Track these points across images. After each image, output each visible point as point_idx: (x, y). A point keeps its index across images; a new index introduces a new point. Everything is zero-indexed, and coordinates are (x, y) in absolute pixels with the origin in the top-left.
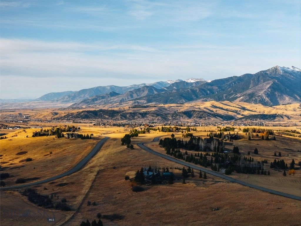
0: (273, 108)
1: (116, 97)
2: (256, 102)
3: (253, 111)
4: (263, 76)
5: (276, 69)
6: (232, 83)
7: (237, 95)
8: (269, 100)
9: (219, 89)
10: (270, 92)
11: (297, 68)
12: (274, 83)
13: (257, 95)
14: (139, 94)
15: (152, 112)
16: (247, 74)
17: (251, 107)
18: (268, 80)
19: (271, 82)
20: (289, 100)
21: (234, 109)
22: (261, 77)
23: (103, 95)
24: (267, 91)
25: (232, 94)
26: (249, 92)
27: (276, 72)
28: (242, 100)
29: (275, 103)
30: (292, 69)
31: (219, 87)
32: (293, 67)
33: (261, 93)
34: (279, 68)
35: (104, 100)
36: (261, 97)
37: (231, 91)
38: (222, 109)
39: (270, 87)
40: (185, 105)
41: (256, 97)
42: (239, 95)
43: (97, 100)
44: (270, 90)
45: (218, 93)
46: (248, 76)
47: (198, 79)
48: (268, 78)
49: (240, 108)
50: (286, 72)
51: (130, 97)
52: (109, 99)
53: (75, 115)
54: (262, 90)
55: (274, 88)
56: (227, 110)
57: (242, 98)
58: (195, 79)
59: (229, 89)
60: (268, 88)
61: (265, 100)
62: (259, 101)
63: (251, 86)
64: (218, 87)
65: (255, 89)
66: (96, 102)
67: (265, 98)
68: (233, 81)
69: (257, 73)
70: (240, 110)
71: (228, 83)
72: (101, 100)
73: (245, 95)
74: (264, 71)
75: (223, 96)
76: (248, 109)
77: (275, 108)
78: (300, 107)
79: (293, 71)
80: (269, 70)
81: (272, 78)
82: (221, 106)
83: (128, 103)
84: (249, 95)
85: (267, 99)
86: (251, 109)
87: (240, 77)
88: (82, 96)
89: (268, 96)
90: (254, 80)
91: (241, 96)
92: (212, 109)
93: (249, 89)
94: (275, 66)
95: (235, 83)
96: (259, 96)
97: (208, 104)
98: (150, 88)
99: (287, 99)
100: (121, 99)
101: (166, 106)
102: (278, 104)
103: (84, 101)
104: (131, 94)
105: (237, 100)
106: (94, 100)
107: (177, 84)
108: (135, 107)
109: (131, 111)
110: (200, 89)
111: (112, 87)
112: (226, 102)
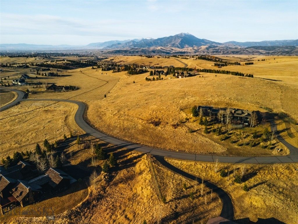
1: (120, 45)
2: (175, 47)
3: (176, 51)
4: (177, 37)
5: (181, 34)
12: (182, 39)
17: (175, 49)
21: (169, 50)
25: (166, 44)
26: (173, 43)
28: (170, 46)
29: (183, 47)
30: (187, 34)
31: (161, 41)
33: (177, 43)
38: (165, 50)
40: (151, 48)
41: (175, 45)
42: (168, 44)
44: (180, 42)
45: (160, 43)
46: (171, 37)
48: (179, 37)
50: (185, 35)
52: (117, 46)
53: (111, 52)
55: (182, 41)
56: (166, 50)
59: (165, 42)
63: (173, 41)
65: (175, 42)
70: (171, 50)
73: (171, 44)
78: (192, 49)
79: (188, 34)
81: (181, 37)
82: (164, 48)
83: (127, 47)
85: (179, 46)
87: (168, 37)
89: (180, 44)
90: (174, 38)
92: (161, 50)
95: (166, 40)
96: (177, 45)
97: (159, 48)
98: (133, 41)
99: (187, 46)
100: (122, 46)
101: (144, 49)
102: (184, 48)
103: (108, 47)
104: (126, 44)
105: (168, 46)
106: (112, 46)
107: (143, 40)
108: (132, 49)
109: (132, 51)
110: (153, 42)
111: (117, 41)
112: (166, 47)
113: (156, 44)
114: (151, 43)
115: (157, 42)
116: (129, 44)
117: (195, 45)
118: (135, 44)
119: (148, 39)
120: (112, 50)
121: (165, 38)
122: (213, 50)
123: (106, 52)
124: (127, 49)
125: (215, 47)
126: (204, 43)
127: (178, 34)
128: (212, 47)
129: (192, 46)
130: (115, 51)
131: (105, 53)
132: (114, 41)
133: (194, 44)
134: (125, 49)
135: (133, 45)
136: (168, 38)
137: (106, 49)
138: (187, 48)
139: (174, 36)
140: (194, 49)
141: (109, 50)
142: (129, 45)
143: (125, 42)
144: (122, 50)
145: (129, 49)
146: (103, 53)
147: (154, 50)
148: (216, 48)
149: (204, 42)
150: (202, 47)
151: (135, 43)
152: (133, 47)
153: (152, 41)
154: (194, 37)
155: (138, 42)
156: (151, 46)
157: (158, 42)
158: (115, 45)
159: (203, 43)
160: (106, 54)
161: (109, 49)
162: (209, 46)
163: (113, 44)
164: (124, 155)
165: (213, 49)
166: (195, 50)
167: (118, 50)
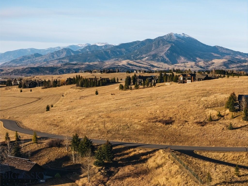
0: (174, 66)
1: (40, 57)
2: (158, 61)
3: (160, 68)
5: (170, 35)
6: (136, 46)
7: (142, 55)
8: (169, 60)
9: (126, 51)
10: (169, 53)
11: (187, 35)
12: (172, 46)
13: (159, 56)
14: (59, 55)
15: (83, 68)
16: (148, 39)
17: (158, 65)
18: (167, 44)
19: (170, 46)
20: (184, 60)
21: (145, 66)
22: (161, 41)
23: (28, 56)
24: (167, 52)
25: (138, 55)
26: (153, 53)
27: (171, 37)
28: (147, 60)
29: (174, 62)
30: (183, 35)
31: (127, 50)
32: (183, 34)
33: (162, 54)
34: (173, 35)
35: (30, 60)
36: (162, 57)
37: (137, 52)
38: (136, 66)
39: (169, 49)
40: (105, 63)
41: (158, 57)
42: (144, 56)
43: (24, 60)
44: (169, 52)
45: (125, 54)
46: (149, 40)
47: (103, 43)
48: (166, 42)
49: (149, 65)
50: (178, 37)
51: (51, 58)
52: (34, 59)
53: (20, 70)
54: (163, 51)
55: (172, 50)
56: (140, 67)
57: (147, 58)
58: (101, 43)
59: (136, 51)
60: (168, 50)
61: (165, 59)
62: (161, 60)
63: (153, 48)
64: (125, 49)
65: (157, 51)
66: (23, 62)
67: (165, 58)
68: (137, 44)
69: (155, 38)
70: (150, 67)
71: (133, 46)
72: (28, 60)
73: (150, 55)
74: (161, 37)
75: (131, 56)
76: (156, 66)
77: (176, 65)
78: (195, 65)
79: (183, 37)
80: (165, 36)
81: (170, 42)
82: (135, 64)
83: (54, 62)
84: (153, 55)
85: (167, 59)
86: (158, 66)
87: (143, 41)
88: (7, 57)
89: (167, 56)
90: (155, 44)
91: (147, 57)
92: (128, 66)
93: (152, 51)
94: (169, 33)
95: (139, 46)
96: (161, 56)
97: (124, 62)
98: (68, 50)
99: (182, 59)
100: (44, 59)
101: (91, 64)
102: (177, 63)
103: (13, 61)
104: (52, 55)
105: (144, 60)
106: (21, 60)
107: (89, 47)
108: (66, 64)
109: (65, 68)
110: (111, 51)
111: (32, 50)
112: (138, 61)
113: (117, 55)
114: (106, 52)
115: (118, 51)
116: (58, 56)
117: (200, 58)
118: (72, 56)
119: (99, 45)
120: (22, 67)
121: (135, 42)
122: (238, 67)
123: (10, 71)
124: (55, 65)
125: (240, 61)
126: (218, 54)
127: (163, 37)
128: (235, 63)
129: (194, 61)
130: (30, 69)
131: (7, 74)
132: (25, 50)
133: (197, 56)
134: (51, 65)
135: (68, 56)
136: (143, 43)
137: (11, 66)
138: (184, 63)
139: (155, 40)
140: (198, 66)
141: (16, 68)
142: (59, 58)
143: (49, 52)
144: (44, 68)
145: (59, 65)
146: (3, 74)
147: (113, 67)
148: (244, 64)
149: (218, 52)
150: (213, 61)
151: (72, 54)
152: (67, 61)
153: (109, 49)
154: (195, 42)
155: (78, 52)
156: (106, 59)
157: (121, 53)
158: (29, 58)
159: (216, 55)
160: (9, 75)
161: (14, 66)
162: (229, 61)
163: (24, 55)
164: (122, 153)
165: (238, 65)
166: (201, 67)
167: (36, 66)
